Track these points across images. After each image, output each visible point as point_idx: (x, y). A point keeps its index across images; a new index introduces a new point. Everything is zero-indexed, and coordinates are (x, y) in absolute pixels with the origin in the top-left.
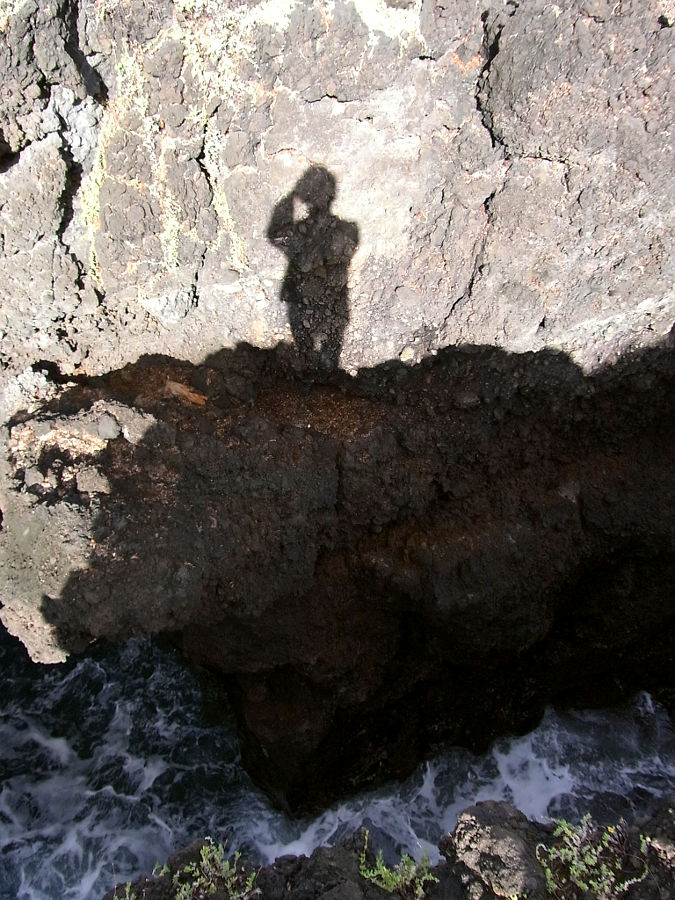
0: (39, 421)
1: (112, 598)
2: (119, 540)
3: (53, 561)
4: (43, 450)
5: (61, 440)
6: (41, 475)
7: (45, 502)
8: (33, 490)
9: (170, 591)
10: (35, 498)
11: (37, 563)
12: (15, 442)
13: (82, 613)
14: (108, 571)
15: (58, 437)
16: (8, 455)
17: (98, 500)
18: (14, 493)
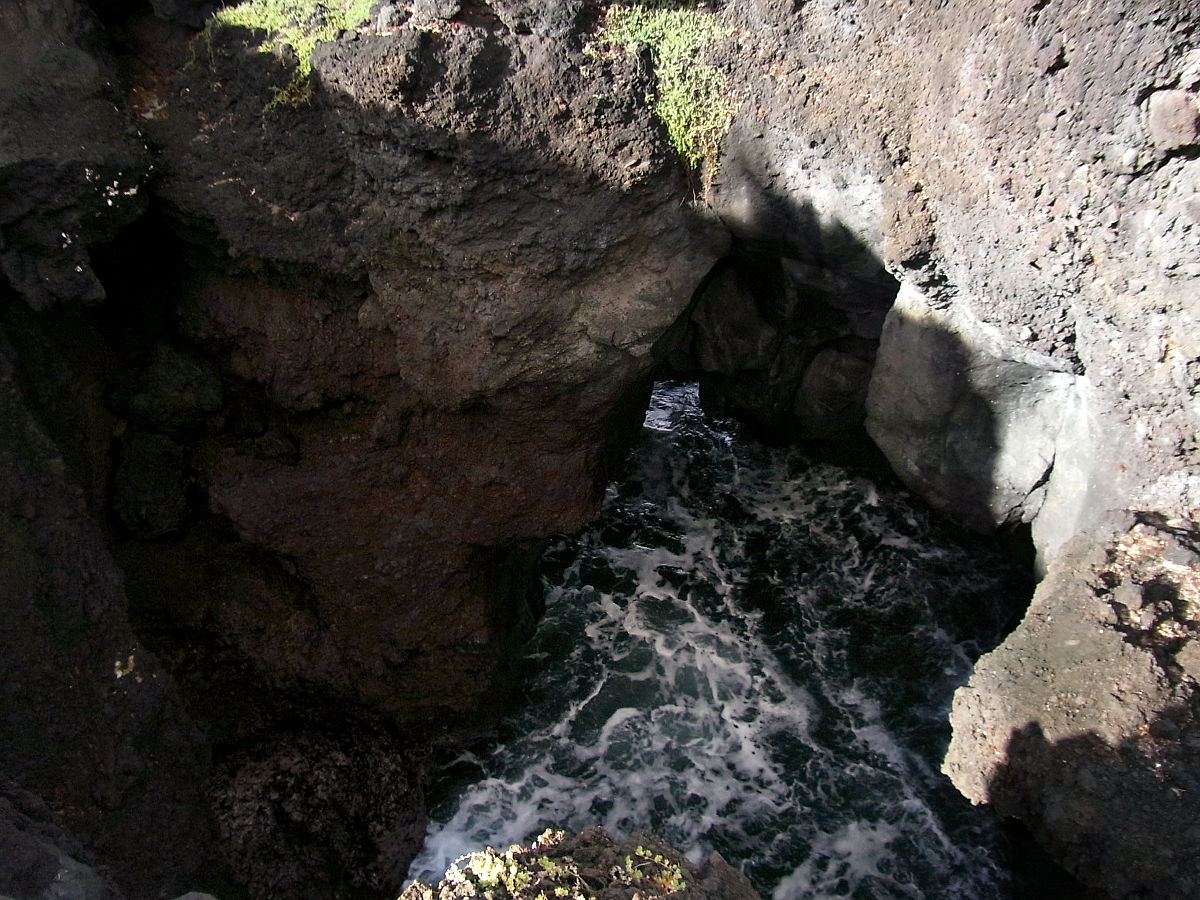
0: (1181, 543)
1: (1107, 805)
2: (1177, 756)
3: (1080, 701)
4: (1159, 576)
5: (1188, 584)
6: (1139, 600)
7: (1125, 635)
8: (1118, 607)
9: (1175, 868)
10: (1114, 619)
11: (1057, 684)
12: (1130, 541)
13: (1059, 782)
14: (1135, 774)
15: (1188, 579)
16: (1110, 547)
17: (1191, 691)
18: (1090, 592)
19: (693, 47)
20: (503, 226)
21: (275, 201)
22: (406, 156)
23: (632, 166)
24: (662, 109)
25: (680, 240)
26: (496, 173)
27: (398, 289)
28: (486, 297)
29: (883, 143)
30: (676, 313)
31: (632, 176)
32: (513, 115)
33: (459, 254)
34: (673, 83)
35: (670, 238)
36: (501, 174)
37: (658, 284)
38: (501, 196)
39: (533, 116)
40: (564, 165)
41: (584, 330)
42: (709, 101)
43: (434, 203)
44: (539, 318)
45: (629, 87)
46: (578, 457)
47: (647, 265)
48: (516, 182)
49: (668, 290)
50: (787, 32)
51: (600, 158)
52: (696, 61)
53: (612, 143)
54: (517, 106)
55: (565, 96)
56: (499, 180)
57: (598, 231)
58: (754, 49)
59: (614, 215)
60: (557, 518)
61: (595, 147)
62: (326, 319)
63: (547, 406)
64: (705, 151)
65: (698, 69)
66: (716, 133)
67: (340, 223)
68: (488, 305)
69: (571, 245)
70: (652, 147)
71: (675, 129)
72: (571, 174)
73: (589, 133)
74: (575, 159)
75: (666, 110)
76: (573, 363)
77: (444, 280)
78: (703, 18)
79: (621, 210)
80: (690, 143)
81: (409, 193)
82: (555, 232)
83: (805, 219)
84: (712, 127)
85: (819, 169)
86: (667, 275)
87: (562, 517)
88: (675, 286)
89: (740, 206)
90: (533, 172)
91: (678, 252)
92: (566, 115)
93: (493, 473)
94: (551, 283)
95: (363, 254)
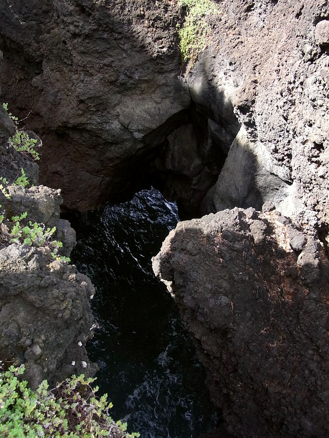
5: (280, 229)
17: (248, 236)
19: (203, 13)
20: (100, 52)
21: (18, 13)
22: (74, 6)
23: (159, 48)
24: (181, 32)
25: (169, 92)
26: (106, 28)
27: (51, 70)
28: (83, 81)
29: (254, 67)
30: (158, 124)
31: (158, 52)
32: (121, 7)
33: (79, 58)
34: (190, 24)
35: (166, 89)
36: (107, 29)
37: (155, 108)
38: (104, 39)
39: (129, 11)
40: (134, 37)
41: (118, 116)
42: (201, 37)
43: (77, 31)
44: (101, 100)
45: (172, 17)
46: (97, 180)
47: (153, 98)
48: (112, 36)
49: (158, 113)
50: (240, 19)
51: (149, 40)
52: (202, 19)
53: (156, 35)
54: (125, 4)
55: (145, 9)
56: (106, 31)
57: (137, 69)
58: (226, 22)
59: (146, 65)
60: (78, 202)
61: (149, 34)
62: (20, 80)
63: (92, 148)
64: (191, 56)
65: (201, 22)
66: (199, 50)
67: (39, 32)
68: (82, 85)
69: (124, 72)
70: (170, 43)
71: (183, 42)
72: (135, 41)
73: (149, 28)
74: (139, 36)
75: (183, 33)
76: (109, 130)
77: (70, 71)
78: (212, 4)
79: (148, 65)
80: (187, 50)
81: (69, 23)
82: (120, 64)
83: (219, 99)
84: (198, 47)
85: (230, 76)
86: (159, 106)
87: (81, 202)
88: (162, 112)
89: (197, 85)
90: (120, 33)
91: (167, 97)
92: (142, 17)
93: (59, 169)
94: (111, 87)
95: (44, 49)
